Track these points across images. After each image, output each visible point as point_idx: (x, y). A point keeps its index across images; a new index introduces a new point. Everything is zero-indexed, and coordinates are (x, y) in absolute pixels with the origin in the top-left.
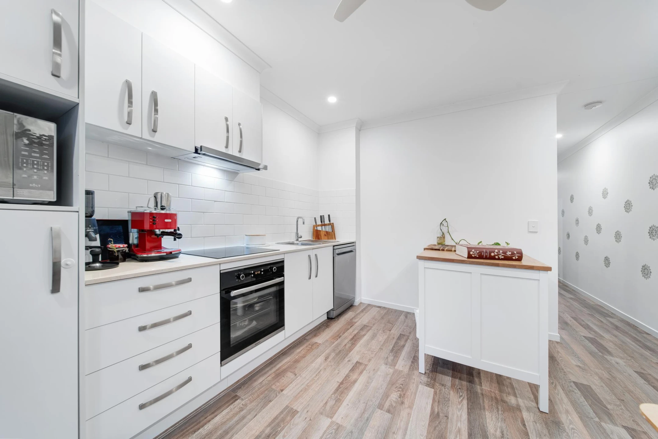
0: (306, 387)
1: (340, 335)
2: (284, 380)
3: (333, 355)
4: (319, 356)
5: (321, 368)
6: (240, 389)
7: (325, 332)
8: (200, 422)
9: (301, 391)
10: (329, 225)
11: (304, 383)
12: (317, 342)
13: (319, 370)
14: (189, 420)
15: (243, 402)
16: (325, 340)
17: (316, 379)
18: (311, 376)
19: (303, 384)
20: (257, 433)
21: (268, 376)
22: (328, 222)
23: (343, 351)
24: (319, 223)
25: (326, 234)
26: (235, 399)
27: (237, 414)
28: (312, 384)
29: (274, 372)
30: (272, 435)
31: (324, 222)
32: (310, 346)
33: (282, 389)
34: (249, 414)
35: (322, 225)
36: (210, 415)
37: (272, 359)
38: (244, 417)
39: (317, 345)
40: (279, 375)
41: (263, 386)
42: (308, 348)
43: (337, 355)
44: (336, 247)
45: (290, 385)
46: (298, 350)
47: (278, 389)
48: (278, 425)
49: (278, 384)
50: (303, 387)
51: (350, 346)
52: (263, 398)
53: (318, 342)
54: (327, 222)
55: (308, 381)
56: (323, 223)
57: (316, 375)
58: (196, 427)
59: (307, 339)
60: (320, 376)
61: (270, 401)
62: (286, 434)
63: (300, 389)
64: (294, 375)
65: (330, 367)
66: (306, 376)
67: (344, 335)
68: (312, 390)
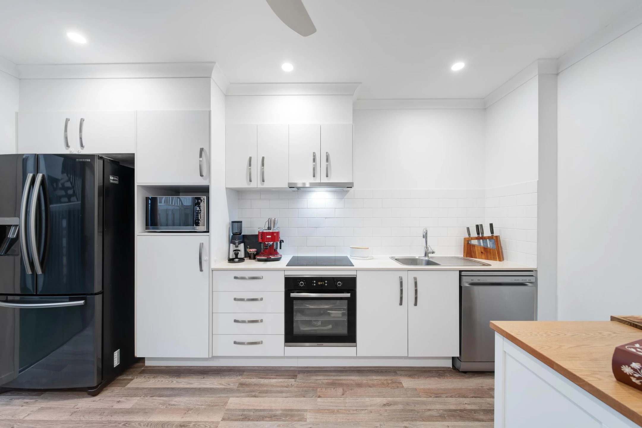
0: (335, 411)
1: (442, 395)
2: (331, 391)
3: (400, 407)
4: (384, 397)
5: (369, 408)
6: (303, 374)
7: (427, 379)
8: (267, 375)
9: (328, 410)
10: (489, 238)
11: (339, 406)
12: (402, 382)
13: (365, 408)
14: (267, 370)
15: (293, 383)
16: (414, 387)
17: (352, 412)
18: (351, 407)
19: (336, 406)
20: (274, 408)
21: (326, 379)
22: (490, 235)
23: (416, 413)
24: (474, 234)
25: (483, 251)
26: (294, 377)
27: (282, 386)
28: (342, 413)
29: (334, 380)
30: (276, 417)
31: (483, 233)
32: (390, 382)
33: (321, 395)
34: (286, 393)
35: (478, 238)
36: (275, 376)
37: (345, 368)
38: (282, 392)
39: (399, 385)
40: (333, 385)
41: (314, 383)
42: (385, 382)
43: (403, 410)
44: (463, 273)
45: (329, 398)
46: (374, 377)
47: (319, 394)
48: (286, 416)
49: (324, 390)
50: (334, 408)
51: (434, 416)
52: (304, 391)
53: (404, 384)
54: (487, 233)
55: (344, 408)
56: (480, 235)
57: (356, 410)
58: (264, 376)
59: (397, 373)
60: (358, 413)
61: (304, 396)
62: (281, 426)
63: (331, 408)
64: (342, 394)
65: (378, 415)
66: (349, 402)
67: (446, 399)
68: (335, 417)
